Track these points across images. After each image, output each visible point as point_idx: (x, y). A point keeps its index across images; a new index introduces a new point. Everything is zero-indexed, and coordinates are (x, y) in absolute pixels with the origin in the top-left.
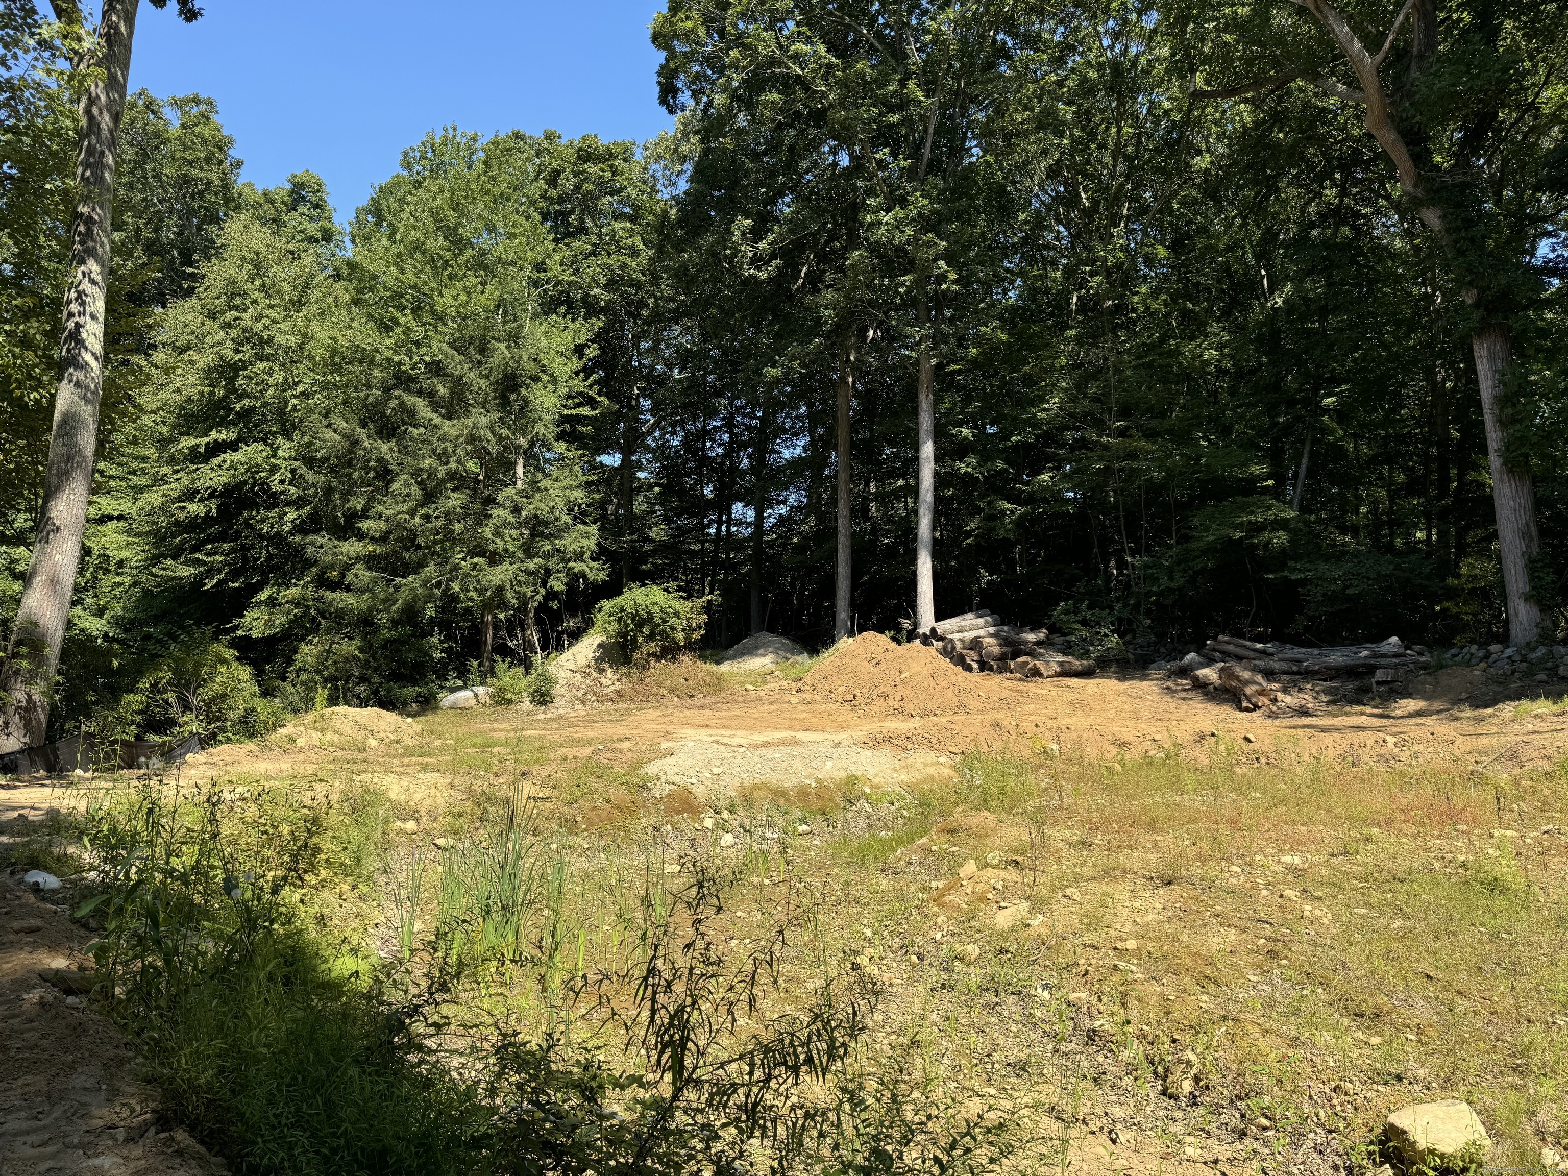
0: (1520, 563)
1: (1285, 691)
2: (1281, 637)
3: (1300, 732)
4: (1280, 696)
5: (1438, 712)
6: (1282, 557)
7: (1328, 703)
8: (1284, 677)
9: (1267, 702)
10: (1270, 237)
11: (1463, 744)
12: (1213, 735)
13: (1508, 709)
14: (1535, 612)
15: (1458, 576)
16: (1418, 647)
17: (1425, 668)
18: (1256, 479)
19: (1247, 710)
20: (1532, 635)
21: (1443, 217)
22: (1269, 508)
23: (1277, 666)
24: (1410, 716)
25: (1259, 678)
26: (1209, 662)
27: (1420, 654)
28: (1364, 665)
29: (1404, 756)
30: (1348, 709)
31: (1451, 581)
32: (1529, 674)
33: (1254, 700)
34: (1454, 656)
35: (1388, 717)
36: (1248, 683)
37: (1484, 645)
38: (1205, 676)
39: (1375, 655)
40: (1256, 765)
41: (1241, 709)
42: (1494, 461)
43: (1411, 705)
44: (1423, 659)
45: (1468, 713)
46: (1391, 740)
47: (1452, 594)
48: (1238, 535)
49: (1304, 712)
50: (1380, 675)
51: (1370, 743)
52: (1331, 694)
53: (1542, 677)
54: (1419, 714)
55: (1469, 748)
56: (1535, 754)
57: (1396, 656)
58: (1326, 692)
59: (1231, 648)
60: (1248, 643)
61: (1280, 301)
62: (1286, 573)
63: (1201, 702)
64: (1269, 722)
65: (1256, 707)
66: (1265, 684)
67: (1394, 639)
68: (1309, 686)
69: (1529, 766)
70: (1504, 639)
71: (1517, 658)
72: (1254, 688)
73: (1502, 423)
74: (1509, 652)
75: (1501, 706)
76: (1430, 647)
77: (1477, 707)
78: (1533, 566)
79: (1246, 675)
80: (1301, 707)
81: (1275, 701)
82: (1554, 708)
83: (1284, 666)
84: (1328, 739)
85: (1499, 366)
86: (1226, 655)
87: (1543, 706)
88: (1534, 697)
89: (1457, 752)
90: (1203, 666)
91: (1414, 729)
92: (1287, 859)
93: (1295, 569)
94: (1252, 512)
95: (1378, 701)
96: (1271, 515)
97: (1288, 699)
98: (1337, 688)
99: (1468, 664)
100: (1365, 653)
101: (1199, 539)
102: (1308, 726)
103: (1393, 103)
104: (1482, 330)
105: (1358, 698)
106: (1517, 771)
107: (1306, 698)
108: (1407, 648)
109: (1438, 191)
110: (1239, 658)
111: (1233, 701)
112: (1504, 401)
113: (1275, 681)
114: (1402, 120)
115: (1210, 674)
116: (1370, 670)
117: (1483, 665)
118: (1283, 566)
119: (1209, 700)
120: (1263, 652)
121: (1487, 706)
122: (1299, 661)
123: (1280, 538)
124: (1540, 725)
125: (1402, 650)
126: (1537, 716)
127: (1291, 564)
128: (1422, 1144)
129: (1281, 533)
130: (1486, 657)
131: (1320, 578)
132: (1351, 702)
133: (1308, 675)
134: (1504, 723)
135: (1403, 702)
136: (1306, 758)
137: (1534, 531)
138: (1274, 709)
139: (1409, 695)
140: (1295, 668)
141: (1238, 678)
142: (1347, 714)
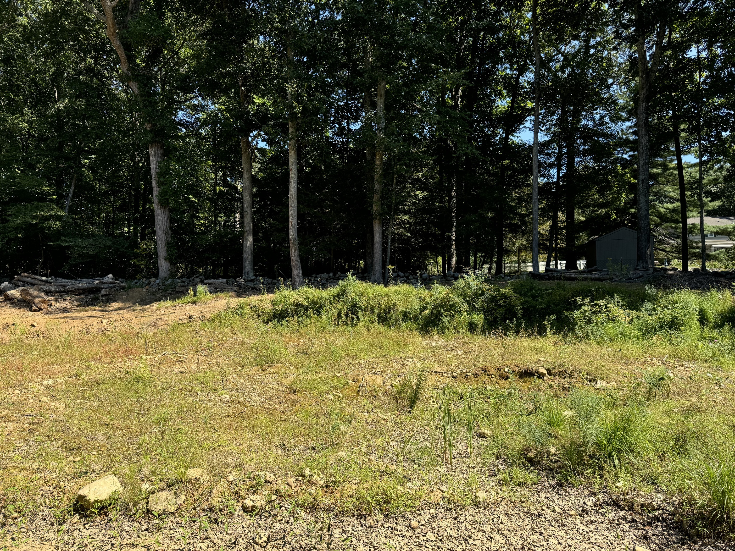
0: (164, 244)
1: (56, 300)
2: (56, 274)
3: (62, 320)
4: (53, 303)
5: (127, 308)
6: (58, 235)
7: (78, 306)
8: (56, 294)
9: (46, 306)
10: (59, 73)
11: (135, 321)
12: (13, 324)
13: (155, 305)
14: (168, 265)
15: (139, 248)
16: (121, 279)
17: (123, 289)
18: (47, 194)
19: (35, 311)
20: (167, 274)
21: (139, 88)
22: (52, 209)
23: (53, 288)
24: (115, 310)
25: (43, 294)
26: (16, 286)
27: (122, 282)
28: (96, 288)
29: (110, 328)
30: (87, 308)
31: (136, 250)
32: (165, 290)
33: (39, 306)
34: (136, 283)
35: (106, 311)
36: (36, 297)
37: (148, 278)
38: (12, 294)
39: (102, 283)
40: (38, 338)
41: (32, 311)
42: (156, 200)
43: (116, 305)
44: (123, 284)
45: (139, 308)
46: (104, 321)
47: (136, 256)
48: (34, 221)
49: (65, 310)
50: (103, 292)
51: (95, 323)
52: (79, 301)
53: (169, 291)
54: (119, 309)
55: (137, 323)
56: (162, 323)
57: (111, 283)
58: (76, 300)
59: (28, 279)
60: (38, 277)
61: (62, 107)
62: (60, 242)
63: (9, 308)
64: (47, 316)
65: (40, 309)
66: (45, 297)
67: (110, 276)
68: (69, 298)
69: (160, 328)
70: (156, 276)
71: (161, 284)
72: (40, 299)
73: (159, 184)
74: (158, 281)
75: (153, 304)
76: (126, 279)
77: (143, 305)
78: (169, 246)
79: (36, 293)
80: (64, 308)
81: (51, 305)
82: (173, 304)
83: (57, 288)
84: (75, 323)
85: (159, 160)
86: (25, 283)
87: (168, 303)
88: (165, 300)
89: (133, 325)
90: (11, 289)
91: (116, 316)
92: (46, 383)
93: (64, 241)
94: (43, 211)
95: (101, 304)
96: (53, 213)
97: (58, 305)
98: (83, 299)
99: (141, 286)
100: (97, 282)
101: (13, 222)
102: (66, 317)
103: (119, 28)
104: (153, 142)
105: (93, 303)
106: (156, 331)
107: (67, 304)
108: (116, 280)
109: (137, 76)
110: (33, 285)
111: (28, 307)
112: (160, 175)
113: (51, 296)
114: (123, 38)
115: (15, 293)
116: (99, 289)
117: (147, 287)
118: (58, 239)
119: (14, 307)
120: (46, 282)
121: (147, 304)
122: (65, 286)
123: (57, 225)
124: (167, 311)
125: (114, 281)
126: (166, 308)
127: (63, 238)
128: (92, 500)
129: (58, 222)
130: (149, 283)
131: (77, 246)
132: (89, 305)
133: (69, 292)
134: (153, 311)
135: (113, 304)
136: (64, 332)
137: (169, 231)
138: (50, 310)
139: (116, 301)
140: (62, 289)
141: (31, 295)
142: (86, 311)
